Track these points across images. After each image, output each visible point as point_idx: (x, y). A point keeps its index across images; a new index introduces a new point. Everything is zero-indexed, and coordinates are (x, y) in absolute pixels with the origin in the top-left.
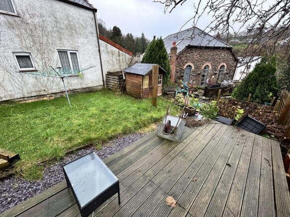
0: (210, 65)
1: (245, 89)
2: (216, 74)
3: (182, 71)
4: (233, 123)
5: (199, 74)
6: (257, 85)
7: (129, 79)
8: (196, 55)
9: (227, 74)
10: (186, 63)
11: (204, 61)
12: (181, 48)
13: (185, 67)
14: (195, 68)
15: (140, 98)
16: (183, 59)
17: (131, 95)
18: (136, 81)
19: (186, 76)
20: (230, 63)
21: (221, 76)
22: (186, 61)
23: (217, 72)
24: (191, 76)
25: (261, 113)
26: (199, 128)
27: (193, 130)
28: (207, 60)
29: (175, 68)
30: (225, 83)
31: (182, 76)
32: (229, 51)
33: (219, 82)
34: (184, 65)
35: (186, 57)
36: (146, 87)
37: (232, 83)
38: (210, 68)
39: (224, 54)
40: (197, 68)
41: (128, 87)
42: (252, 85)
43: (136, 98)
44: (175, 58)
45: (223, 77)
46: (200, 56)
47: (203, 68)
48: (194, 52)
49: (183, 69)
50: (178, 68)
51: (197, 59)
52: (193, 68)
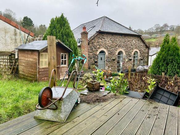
0: (124, 52)
1: (157, 69)
2: (131, 60)
3: (95, 56)
4: (145, 96)
5: (114, 60)
6: (167, 64)
7: (22, 58)
8: (108, 40)
9: (142, 60)
10: (99, 48)
11: (117, 47)
12: (91, 33)
13: (98, 53)
14: (109, 54)
15: (36, 81)
16: (95, 44)
17: (25, 78)
18: (31, 58)
19: (100, 62)
20: (143, 50)
21: (136, 62)
22: (98, 46)
23: (132, 58)
24: (106, 62)
25: (173, 84)
26: (102, 103)
27: (92, 106)
28: (120, 46)
29: (87, 53)
30: (140, 68)
31: (96, 62)
32: (139, 39)
33: (135, 68)
34: (97, 51)
35: (98, 42)
36: (44, 67)
37: (147, 68)
38: (124, 54)
39: (134, 41)
40: (111, 53)
41: (21, 68)
42: (163, 65)
43: (31, 81)
44: (87, 43)
45: (138, 63)
46: (113, 42)
47: (117, 54)
48: (105, 38)
49: (96, 55)
50: (91, 54)
51: (109, 45)
52: (107, 54)
